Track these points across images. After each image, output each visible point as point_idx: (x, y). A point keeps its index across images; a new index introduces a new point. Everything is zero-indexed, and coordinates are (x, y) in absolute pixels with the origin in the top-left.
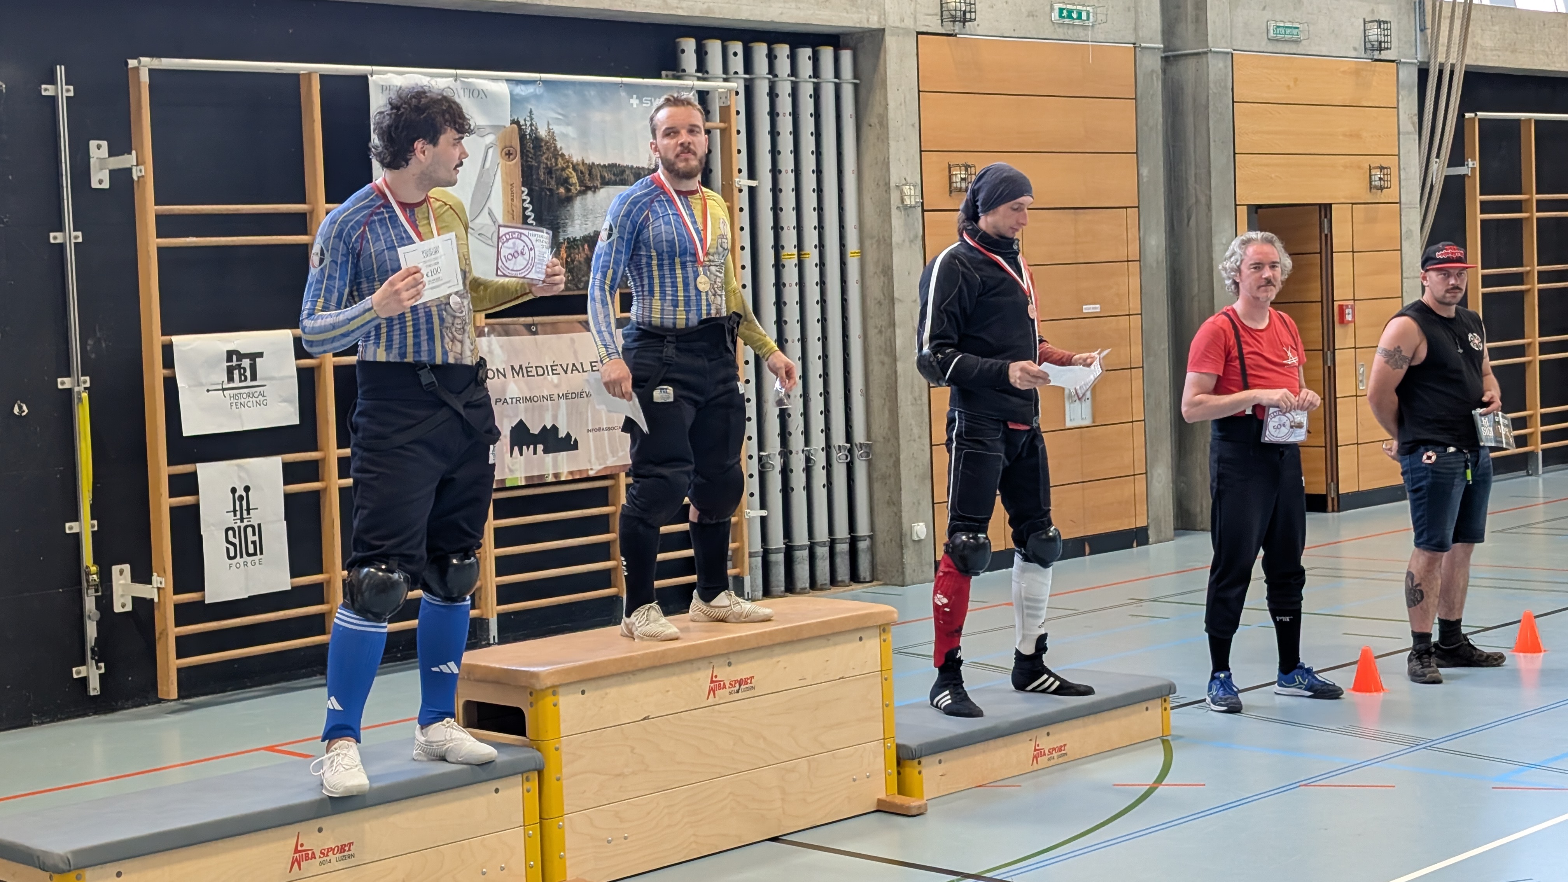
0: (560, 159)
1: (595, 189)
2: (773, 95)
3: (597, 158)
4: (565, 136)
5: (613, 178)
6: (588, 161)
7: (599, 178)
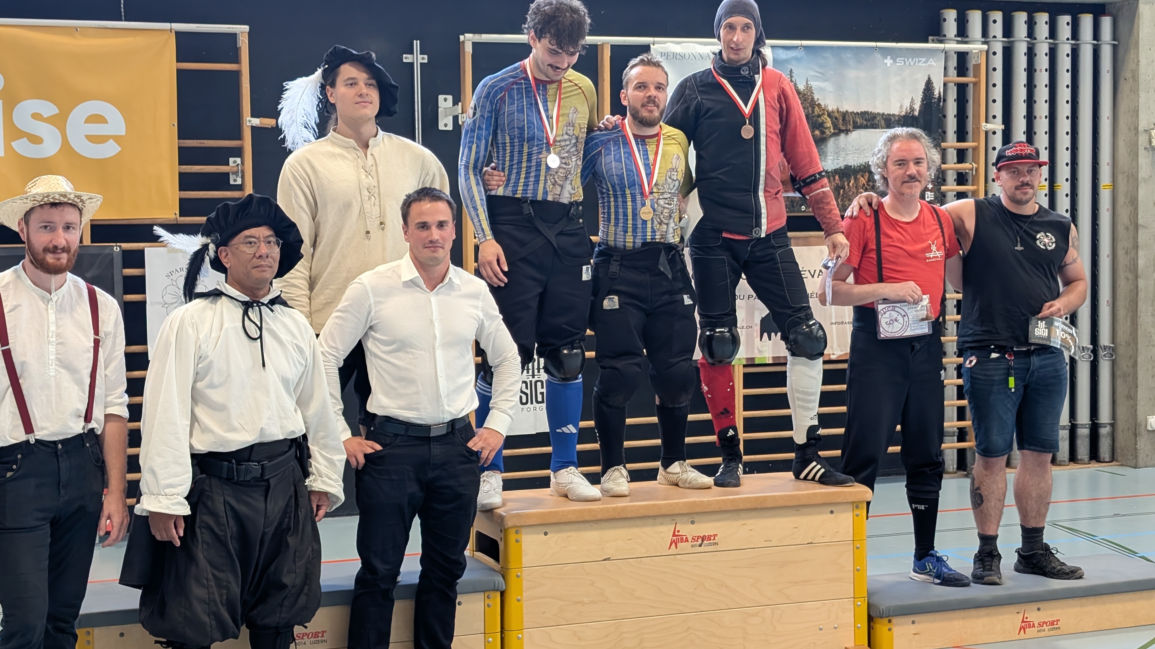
0: (817, 108)
1: (847, 132)
2: (1031, 54)
3: (850, 106)
4: (822, 89)
5: (865, 123)
6: (843, 109)
7: (851, 123)
